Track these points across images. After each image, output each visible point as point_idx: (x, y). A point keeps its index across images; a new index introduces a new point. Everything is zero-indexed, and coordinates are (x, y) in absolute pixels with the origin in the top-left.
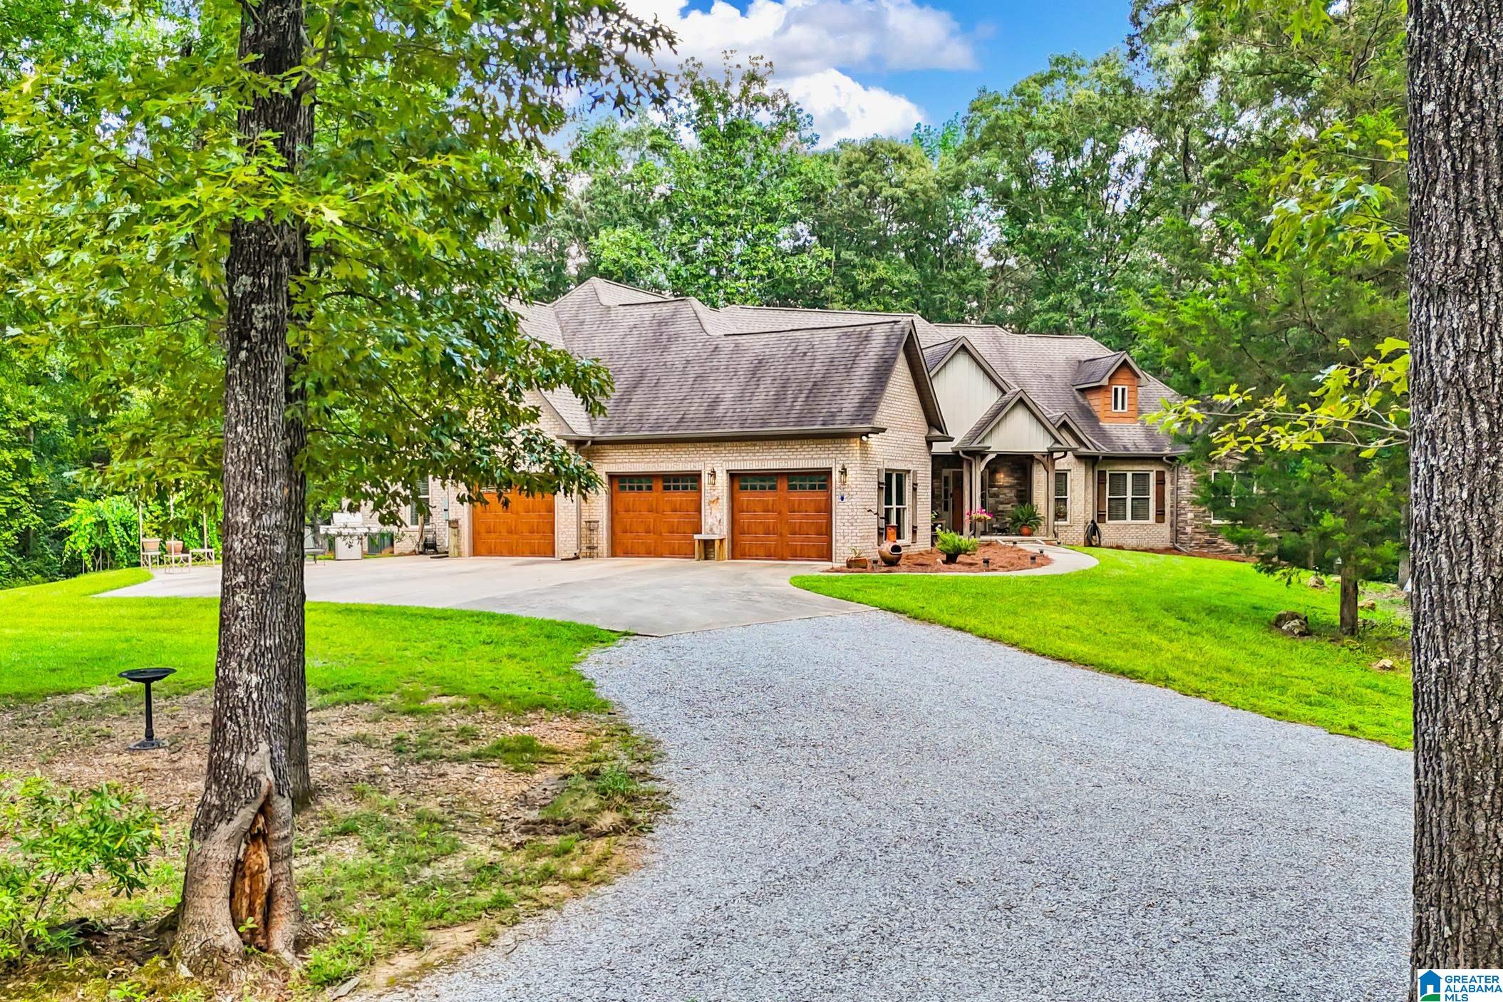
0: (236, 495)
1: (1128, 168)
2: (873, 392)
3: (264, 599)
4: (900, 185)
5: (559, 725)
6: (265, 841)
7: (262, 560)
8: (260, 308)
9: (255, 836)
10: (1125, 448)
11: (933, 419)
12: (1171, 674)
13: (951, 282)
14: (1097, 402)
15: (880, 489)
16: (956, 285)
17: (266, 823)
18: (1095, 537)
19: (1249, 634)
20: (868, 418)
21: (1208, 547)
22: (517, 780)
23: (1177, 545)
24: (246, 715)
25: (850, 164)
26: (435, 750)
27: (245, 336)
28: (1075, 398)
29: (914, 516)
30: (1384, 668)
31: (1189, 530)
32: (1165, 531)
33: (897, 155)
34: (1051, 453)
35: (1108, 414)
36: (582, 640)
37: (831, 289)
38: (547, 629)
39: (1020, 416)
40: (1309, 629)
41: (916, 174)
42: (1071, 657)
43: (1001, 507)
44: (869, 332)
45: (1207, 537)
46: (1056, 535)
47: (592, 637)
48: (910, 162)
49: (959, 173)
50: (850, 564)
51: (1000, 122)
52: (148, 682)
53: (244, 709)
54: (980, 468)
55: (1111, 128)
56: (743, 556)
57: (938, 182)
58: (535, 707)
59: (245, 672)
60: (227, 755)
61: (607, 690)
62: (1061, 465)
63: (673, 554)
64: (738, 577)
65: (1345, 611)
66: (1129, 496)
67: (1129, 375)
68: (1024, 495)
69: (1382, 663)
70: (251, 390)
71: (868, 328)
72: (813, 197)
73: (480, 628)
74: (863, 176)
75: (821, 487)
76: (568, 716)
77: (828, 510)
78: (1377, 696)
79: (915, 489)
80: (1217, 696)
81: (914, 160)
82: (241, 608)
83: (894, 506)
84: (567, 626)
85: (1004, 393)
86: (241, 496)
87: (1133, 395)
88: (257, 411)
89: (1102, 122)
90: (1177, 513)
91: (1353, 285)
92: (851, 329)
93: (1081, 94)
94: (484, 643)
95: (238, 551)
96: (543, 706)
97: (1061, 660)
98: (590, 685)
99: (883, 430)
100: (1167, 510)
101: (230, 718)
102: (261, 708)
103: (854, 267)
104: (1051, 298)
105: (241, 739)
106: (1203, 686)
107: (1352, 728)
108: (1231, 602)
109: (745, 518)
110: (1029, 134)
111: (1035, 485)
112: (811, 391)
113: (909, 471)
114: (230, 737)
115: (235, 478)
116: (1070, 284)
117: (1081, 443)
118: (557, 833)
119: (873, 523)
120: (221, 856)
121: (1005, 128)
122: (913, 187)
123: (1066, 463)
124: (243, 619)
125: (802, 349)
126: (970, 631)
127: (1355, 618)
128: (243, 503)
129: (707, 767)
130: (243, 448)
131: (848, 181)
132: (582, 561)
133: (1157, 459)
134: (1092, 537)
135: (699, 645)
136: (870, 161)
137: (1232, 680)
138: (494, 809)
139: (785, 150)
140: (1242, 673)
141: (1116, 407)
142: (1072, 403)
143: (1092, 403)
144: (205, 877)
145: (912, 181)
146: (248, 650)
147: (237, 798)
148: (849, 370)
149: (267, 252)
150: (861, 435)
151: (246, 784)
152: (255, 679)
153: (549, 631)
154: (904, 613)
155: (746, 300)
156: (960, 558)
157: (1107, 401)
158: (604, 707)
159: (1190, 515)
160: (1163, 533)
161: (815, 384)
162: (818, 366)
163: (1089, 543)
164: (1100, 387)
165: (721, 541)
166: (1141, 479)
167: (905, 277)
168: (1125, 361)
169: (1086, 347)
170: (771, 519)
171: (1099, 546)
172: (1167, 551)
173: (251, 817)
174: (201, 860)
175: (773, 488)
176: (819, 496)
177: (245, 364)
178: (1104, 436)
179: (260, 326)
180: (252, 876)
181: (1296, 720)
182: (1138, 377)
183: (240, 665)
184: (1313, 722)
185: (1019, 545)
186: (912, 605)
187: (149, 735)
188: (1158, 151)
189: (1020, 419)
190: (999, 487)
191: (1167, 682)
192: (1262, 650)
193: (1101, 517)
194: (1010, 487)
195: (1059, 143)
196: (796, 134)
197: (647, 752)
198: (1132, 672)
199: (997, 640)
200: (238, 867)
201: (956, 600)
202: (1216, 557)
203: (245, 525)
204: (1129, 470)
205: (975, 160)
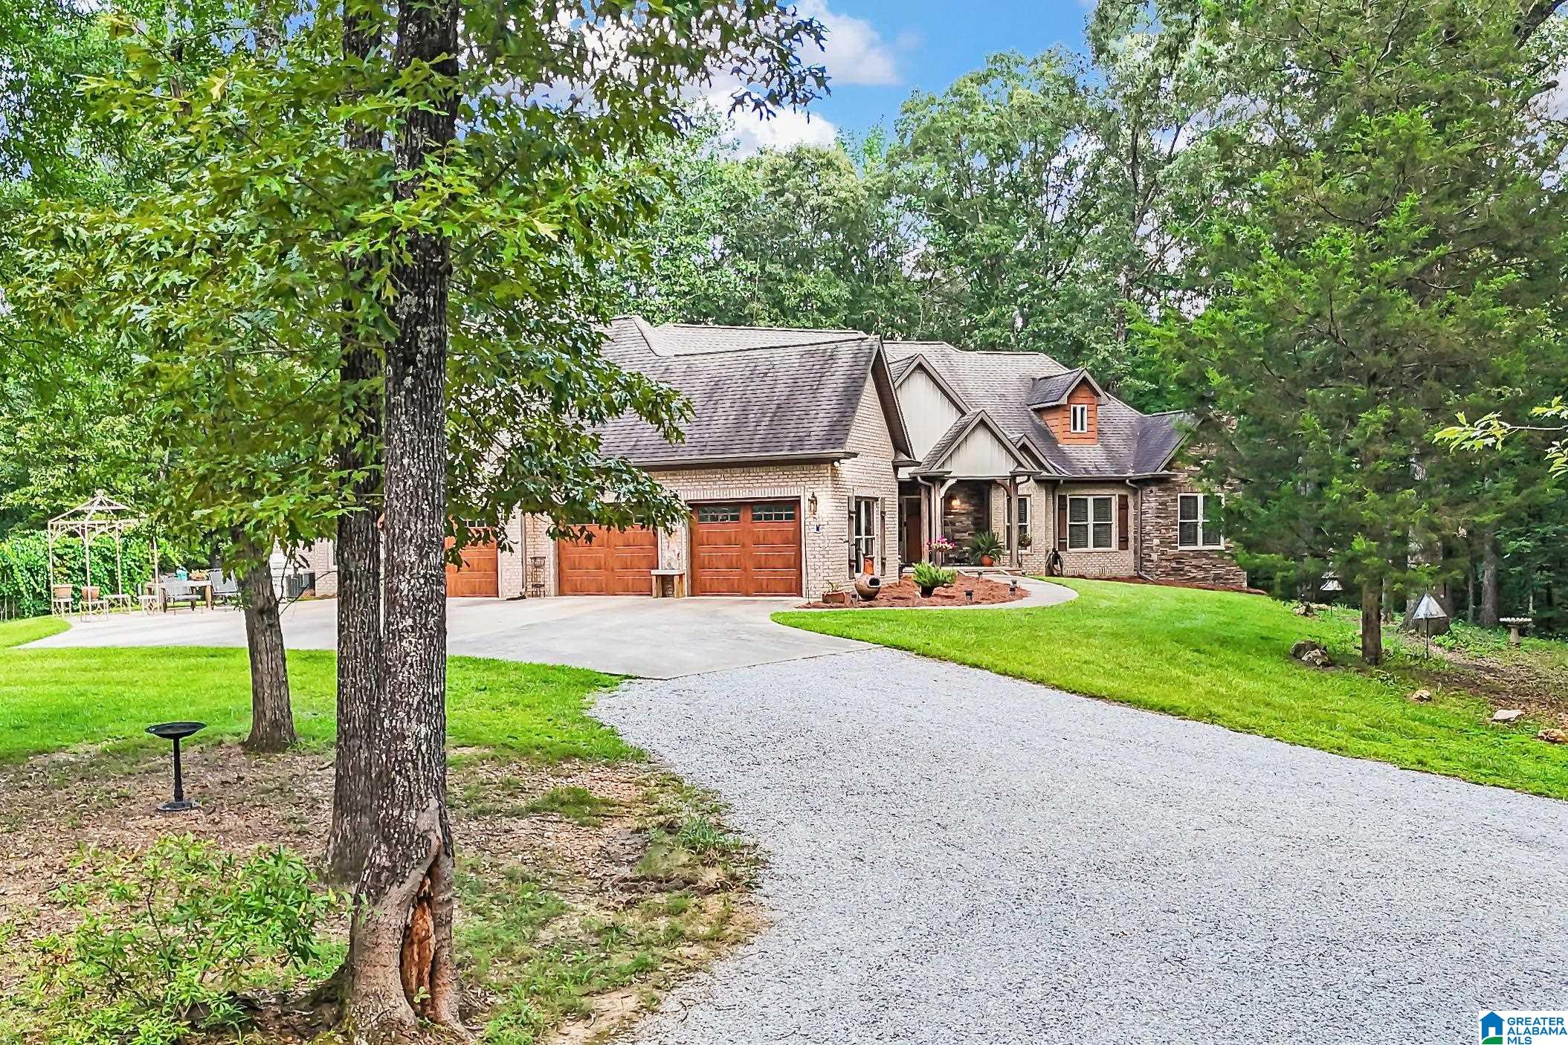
0: (402, 532)
1: (1068, 172)
2: (843, 414)
3: (431, 643)
4: (828, 193)
5: (601, 775)
6: (430, 906)
7: (430, 601)
8: (426, 330)
9: (422, 900)
10: (1087, 471)
11: (900, 443)
12: (1214, 710)
13: (881, 296)
14: (1055, 422)
15: (850, 518)
16: (888, 300)
17: (432, 887)
18: (1058, 566)
19: (1269, 665)
20: (840, 442)
21: (1177, 574)
22: (587, 834)
23: (1142, 573)
24: (416, 768)
25: (775, 171)
26: (488, 805)
27: (410, 361)
28: (1031, 417)
29: (883, 547)
30: (1421, 699)
31: (1154, 557)
32: (1128, 557)
33: (825, 161)
34: (1013, 477)
35: (1067, 435)
36: (582, 683)
37: (755, 305)
38: (543, 674)
39: (982, 439)
40: (1332, 661)
41: (845, 182)
42: (1104, 693)
43: (957, 536)
44: (833, 350)
45: (1174, 565)
46: (1020, 565)
47: (592, 681)
48: (839, 169)
49: (890, 180)
50: (827, 599)
51: (937, 125)
52: (176, 738)
53: (413, 762)
54: (939, 494)
55: (1054, 130)
56: (704, 592)
57: (868, 189)
58: (568, 757)
59: (414, 722)
60: (396, 813)
61: (633, 737)
62: (1022, 490)
63: (627, 591)
64: (713, 614)
65: (1368, 641)
66: (1091, 522)
67: (1088, 394)
68: (982, 521)
69: (1418, 694)
70: (418, 419)
71: (833, 346)
72: (735, 205)
73: (468, 674)
74: (788, 184)
75: (788, 517)
76: (606, 765)
77: (797, 540)
78: (1428, 730)
79: (883, 518)
80: (1267, 731)
81: (842, 167)
82: (407, 654)
83: (863, 536)
84: (562, 669)
85: (964, 414)
86: (408, 533)
87: (1092, 414)
88: (424, 442)
89: (1046, 123)
90: (1141, 541)
91: (1386, 293)
92: (814, 348)
93: (1023, 95)
94: (478, 690)
95: (405, 592)
96: (576, 756)
97: (1093, 696)
98: (613, 733)
99: (855, 455)
100: (1131, 535)
101: (399, 773)
102: (430, 761)
103: (780, 281)
104: (992, 313)
105: (411, 794)
106: (1252, 721)
107: (1420, 762)
108: (1234, 632)
109: (704, 551)
110: (966, 138)
111: (993, 511)
112: (775, 414)
113: (876, 499)
114: (399, 792)
115: (400, 515)
116: (1012, 298)
117: (1041, 466)
118: (661, 891)
119: (844, 552)
120: (393, 921)
121: (941, 131)
122: (843, 194)
123: (1028, 487)
124: (411, 665)
125: (762, 369)
126: (987, 668)
127: (1378, 646)
128: (410, 541)
129: (781, 817)
130: (410, 482)
131: (772, 189)
132: (529, 601)
133: (1120, 483)
134: (1053, 567)
135: (710, 688)
136: (795, 168)
137: (1274, 714)
138: (579, 866)
139: (705, 158)
140: (1282, 707)
141: (1075, 428)
142: (1029, 424)
143: (1049, 423)
144: (377, 945)
145: (842, 189)
146: (417, 699)
147: (409, 858)
148: (815, 391)
149: (432, 270)
150: (832, 461)
151: (418, 844)
152: (424, 730)
153: (546, 676)
154: (912, 650)
155: (667, 319)
156: (935, 591)
157: (1066, 421)
158: (639, 755)
159: (1156, 541)
160: (1127, 560)
161: (779, 406)
162: (780, 387)
163: (1050, 572)
164: (1058, 406)
165: (681, 576)
166: (1102, 505)
167: (835, 292)
168: (1085, 380)
169: (1041, 365)
170: (734, 552)
171: (1060, 575)
172: (1131, 579)
173: (421, 879)
174: (372, 926)
175: (735, 518)
176: (788, 526)
177: (409, 392)
178: (1064, 459)
179: (426, 350)
180: (421, 942)
181: (1360, 755)
182: (1098, 395)
183: (408, 714)
184: (1377, 757)
185: (985, 576)
186: (917, 642)
187: (179, 795)
188: (1101, 157)
189: (981, 441)
190: (955, 514)
191: (1212, 718)
192: (1293, 682)
193: (1062, 546)
194: (968, 514)
195: (1000, 146)
196: (715, 139)
197: (711, 805)
198: (1173, 707)
199: (1020, 677)
200: (408, 932)
201: (956, 635)
202: (1184, 586)
203: (412, 564)
204: (1090, 496)
205: (908, 167)
